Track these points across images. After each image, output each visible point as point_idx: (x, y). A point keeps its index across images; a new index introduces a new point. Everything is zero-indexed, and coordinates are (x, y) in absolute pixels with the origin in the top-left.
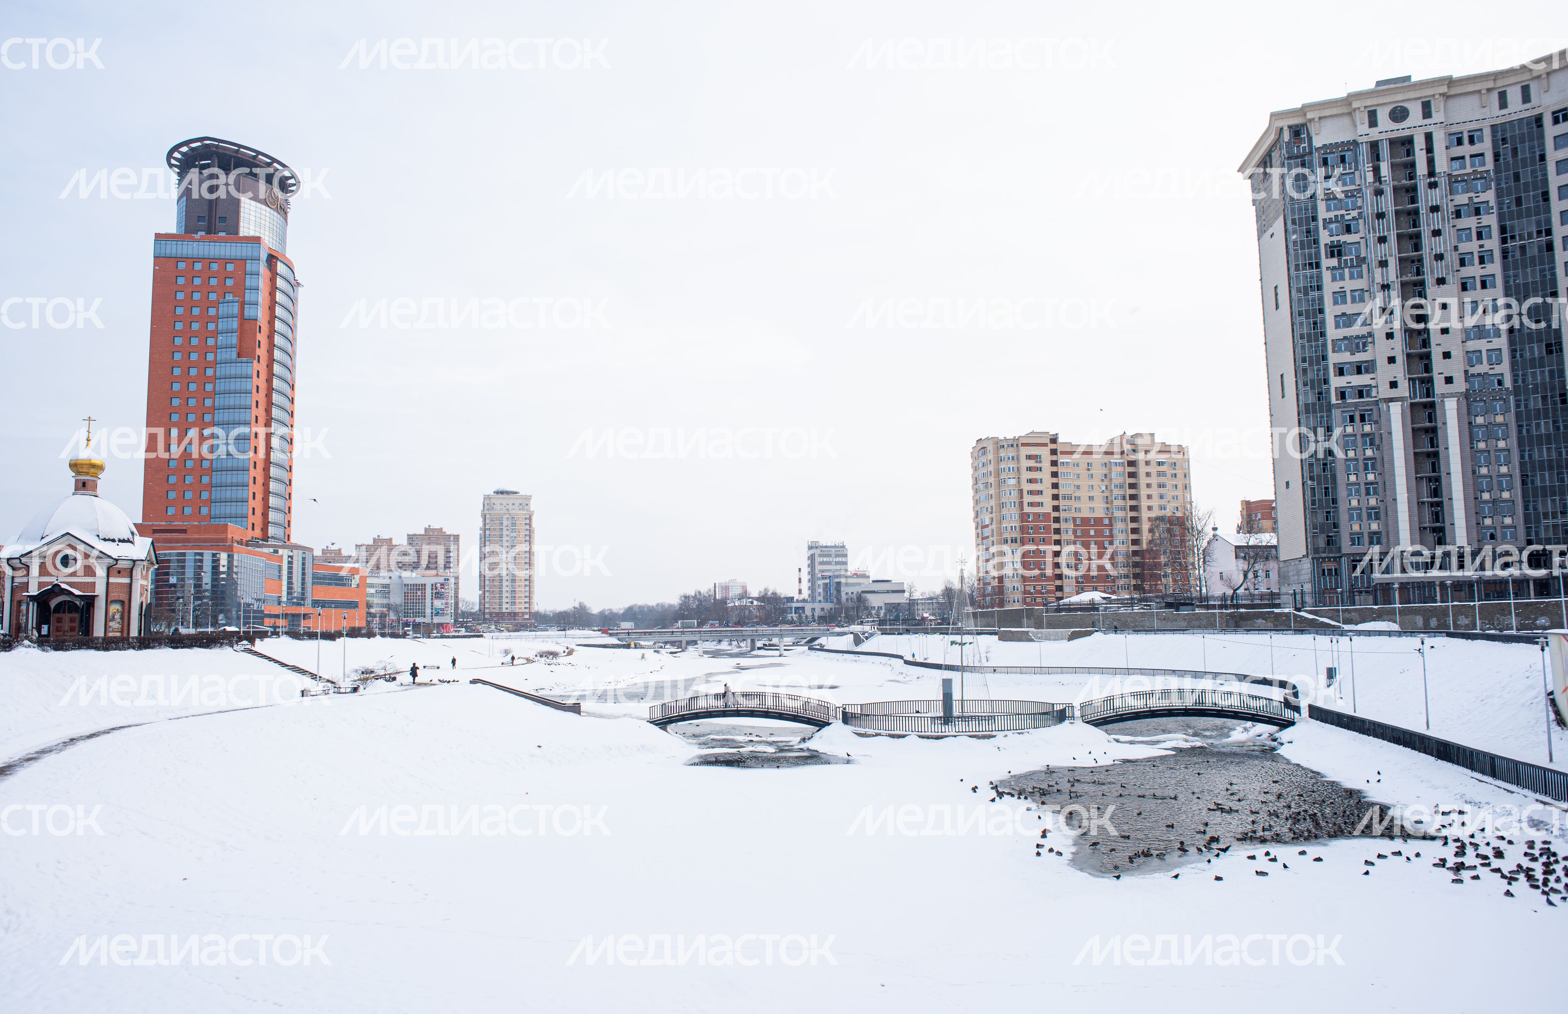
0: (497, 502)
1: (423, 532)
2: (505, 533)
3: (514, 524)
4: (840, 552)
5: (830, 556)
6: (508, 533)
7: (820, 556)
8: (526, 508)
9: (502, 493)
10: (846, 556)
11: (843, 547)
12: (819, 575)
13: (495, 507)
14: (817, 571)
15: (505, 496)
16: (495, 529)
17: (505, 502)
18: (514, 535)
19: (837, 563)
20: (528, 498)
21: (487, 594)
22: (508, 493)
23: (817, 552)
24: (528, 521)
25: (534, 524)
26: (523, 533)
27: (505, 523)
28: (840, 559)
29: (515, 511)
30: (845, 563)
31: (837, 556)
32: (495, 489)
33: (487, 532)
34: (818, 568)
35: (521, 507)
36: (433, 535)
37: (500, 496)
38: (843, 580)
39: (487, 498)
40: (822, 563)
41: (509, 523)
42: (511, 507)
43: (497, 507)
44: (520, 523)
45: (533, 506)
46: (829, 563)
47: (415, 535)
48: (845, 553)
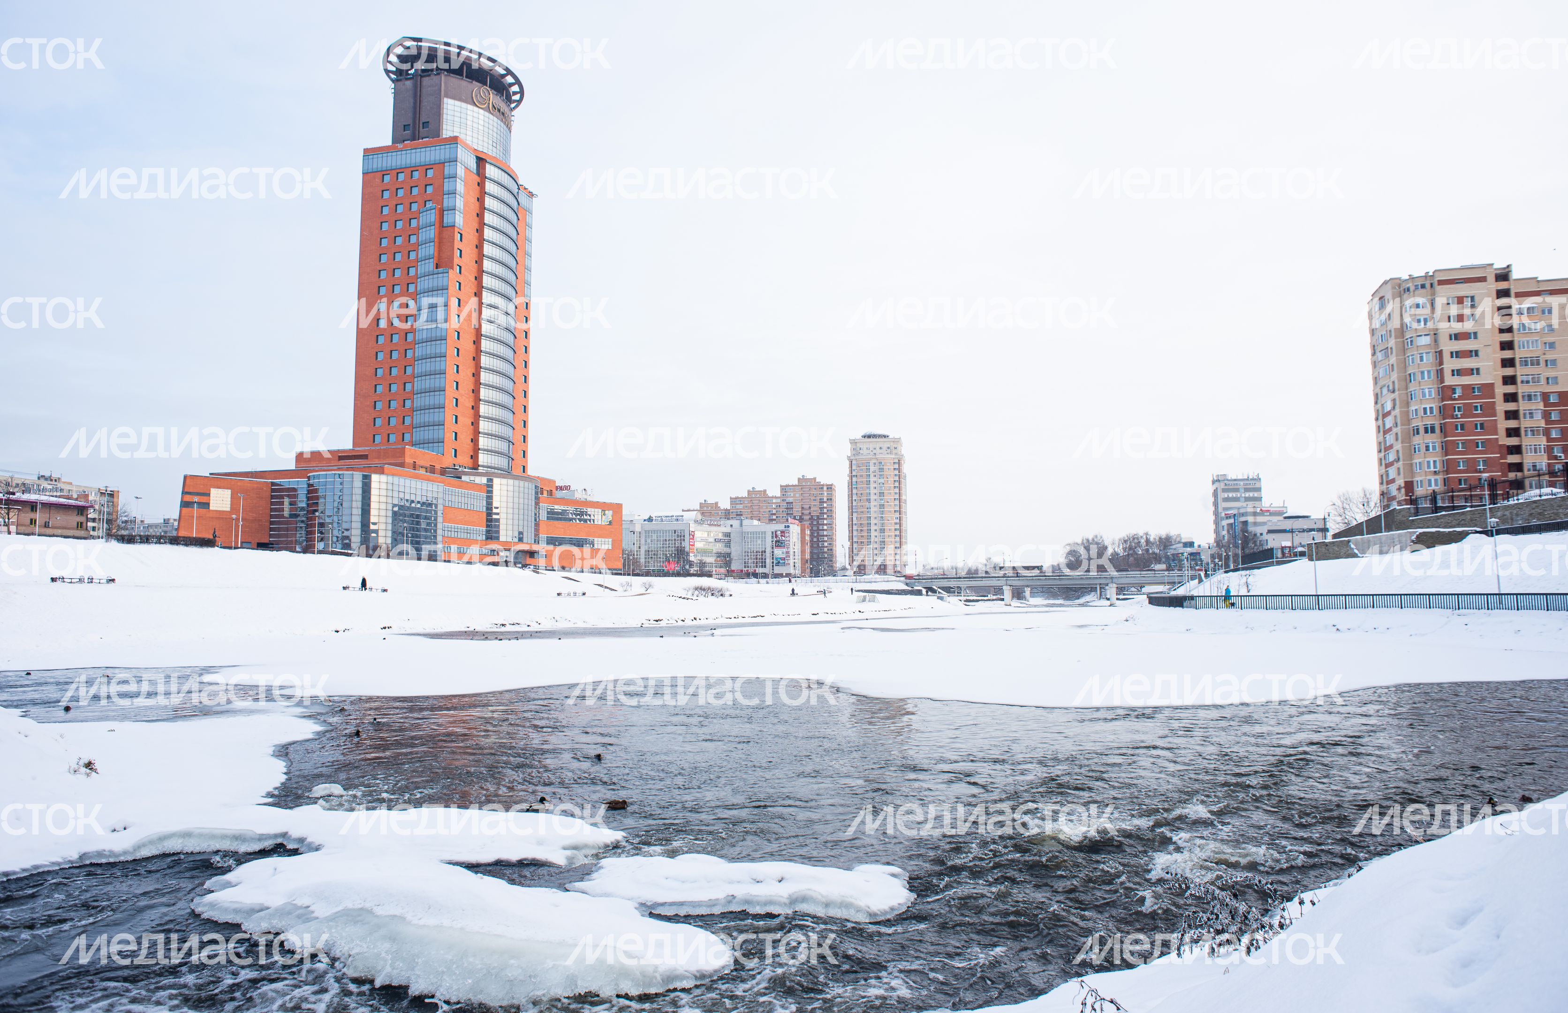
0: (864, 446)
1: (796, 483)
2: (872, 479)
3: (881, 470)
4: (1252, 486)
5: (1237, 490)
6: (875, 479)
7: (1224, 490)
8: (894, 451)
9: (869, 437)
10: (1258, 489)
11: (1257, 479)
12: (1223, 515)
13: (861, 452)
14: (1220, 510)
15: (871, 440)
16: (861, 476)
17: (871, 446)
18: (882, 481)
19: (1247, 499)
20: (897, 441)
21: (855, 545)
22: (875, 436)
23: (1222, 485)
24: (896, 466)
25: (905, 468)
26: (891, 479)
27: (872, 468)
28: (1251, 494)
29: (884, 455)
30: (1259, 499)
31: (1247, 490)
32: (863, 434)
33: (854, 479)
34: (1222, 505)
35: (889, 451)
36: (806, 485)
37: (867, 440)
38: (1251, 519)
39: (854, 442)
40: (1226, 500)
41: (877, 468)
42: (878, 451)
43: (864, 451)
44: (889, 468)
45: (904, 450)
46: (1236, 499)
47: (787, 486)
48: (1257, 486)
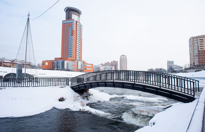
4: (172, 62)
10: (173, 62)
11: (173, 61)
16: (122, 60)
20: (126, 56)
21: (121, 69)
22: (123, 55)
23: (168, 62)
25: (127, 59)
26: (125, 61)
29: (124, 58)
30: (173, 64)
31: (172, 63)
34: (168, 64)
36: (114, 61)
38: (172, 66)
39: (121, 56)
40: (169, 64)
44: (125, 59)
45: (127, 57)
